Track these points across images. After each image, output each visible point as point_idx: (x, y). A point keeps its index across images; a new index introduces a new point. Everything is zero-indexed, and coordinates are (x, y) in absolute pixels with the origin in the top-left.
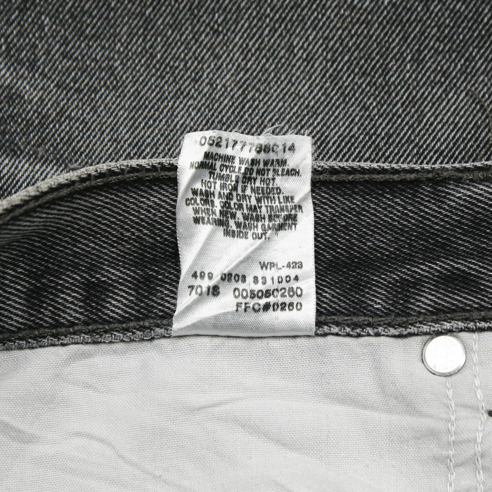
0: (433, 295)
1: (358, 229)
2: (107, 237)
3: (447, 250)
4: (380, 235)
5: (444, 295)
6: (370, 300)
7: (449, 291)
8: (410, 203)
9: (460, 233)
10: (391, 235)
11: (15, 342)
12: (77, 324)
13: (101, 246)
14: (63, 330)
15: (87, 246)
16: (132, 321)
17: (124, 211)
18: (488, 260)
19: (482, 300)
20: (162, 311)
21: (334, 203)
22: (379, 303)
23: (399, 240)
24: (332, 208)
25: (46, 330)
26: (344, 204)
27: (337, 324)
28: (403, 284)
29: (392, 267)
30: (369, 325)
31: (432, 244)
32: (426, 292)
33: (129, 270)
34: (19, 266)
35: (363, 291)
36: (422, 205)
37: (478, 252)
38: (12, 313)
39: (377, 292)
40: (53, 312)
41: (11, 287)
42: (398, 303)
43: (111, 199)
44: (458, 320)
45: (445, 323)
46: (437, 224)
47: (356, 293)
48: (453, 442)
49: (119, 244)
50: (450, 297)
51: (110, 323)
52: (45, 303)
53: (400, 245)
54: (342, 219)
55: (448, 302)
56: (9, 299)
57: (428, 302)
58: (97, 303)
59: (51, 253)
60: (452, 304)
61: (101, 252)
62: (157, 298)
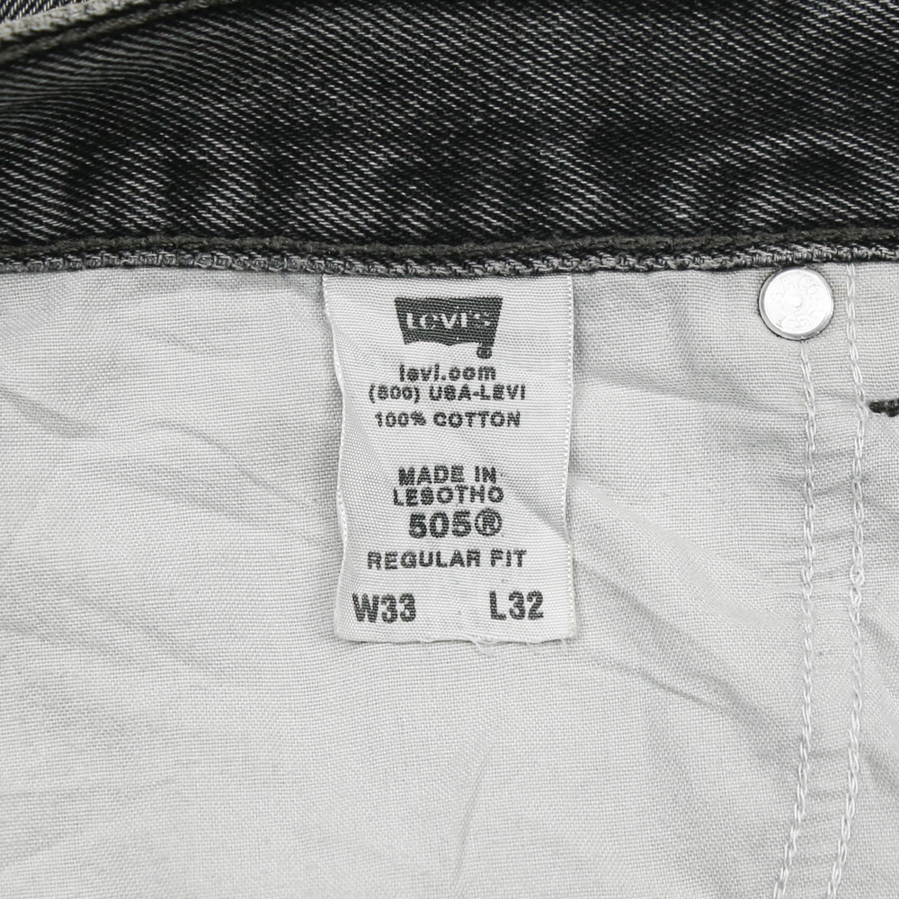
0: (778, 195)
1: (646, 73)
2: (211, 87)
3: (804, 113)
4: (685, 84)
5: (797, 195)
6: (669, 204)
7: (805, 189)
8: (738, 29)
9: (825, 84)
10: (704, 84)
11: (44, 260)
12: (153, 233)
13: (199, 99)
14: (128, 241)
15: (175, 99)
16: (249, 235)
17: (243, 48)
18: (875, 133)
19: (863, 206)
20: (304, 225)
21: (603, 27)
22: (684, 211)
23: (719, 93)
24: (601, 36)
25: (100, 240)
26: (622, 28)
27: (613, 251)
28: (724, 174)
29: (706, 143)
30: (669, 251)
31: (776, 101)
32: (766, 191)
33: (248, 145)
34: (55, 134)
35: (656, 187)
36: (760, 32)
37: (857, 117)
38: (40, 212)
39: (680, 189)
40: (111, 210)
41: (41, 170)
42: (717, 208)
43: (222, 31)
44: (820, 243)
45: (799, 247)
46: (785, 67)
47: (645, 191)
48: (813, 454)
49: (230, 96)
50: (807, 199)
51: (213, 234)
52: (99, 193)
53: (720, 103)
54: (617, 56)
55: (804, 209)
56: (36, 190)
57: (770, 208)
58: (190, 198)
59: (111, 109)
60: (811, 211)
61: (199, 109)
62: (296, 201)
